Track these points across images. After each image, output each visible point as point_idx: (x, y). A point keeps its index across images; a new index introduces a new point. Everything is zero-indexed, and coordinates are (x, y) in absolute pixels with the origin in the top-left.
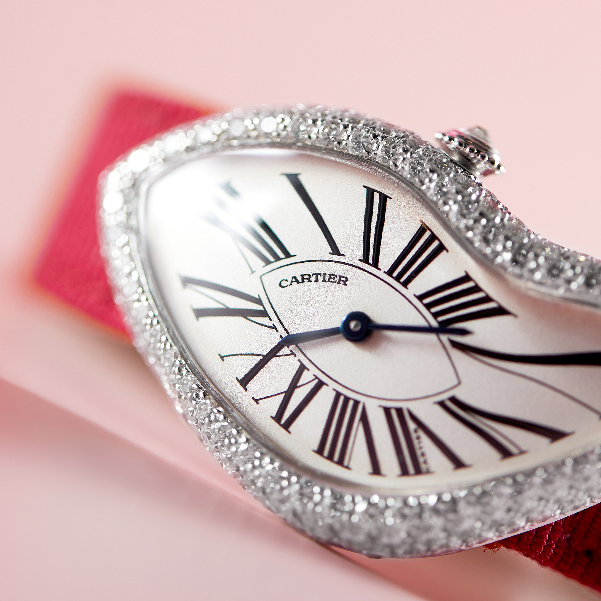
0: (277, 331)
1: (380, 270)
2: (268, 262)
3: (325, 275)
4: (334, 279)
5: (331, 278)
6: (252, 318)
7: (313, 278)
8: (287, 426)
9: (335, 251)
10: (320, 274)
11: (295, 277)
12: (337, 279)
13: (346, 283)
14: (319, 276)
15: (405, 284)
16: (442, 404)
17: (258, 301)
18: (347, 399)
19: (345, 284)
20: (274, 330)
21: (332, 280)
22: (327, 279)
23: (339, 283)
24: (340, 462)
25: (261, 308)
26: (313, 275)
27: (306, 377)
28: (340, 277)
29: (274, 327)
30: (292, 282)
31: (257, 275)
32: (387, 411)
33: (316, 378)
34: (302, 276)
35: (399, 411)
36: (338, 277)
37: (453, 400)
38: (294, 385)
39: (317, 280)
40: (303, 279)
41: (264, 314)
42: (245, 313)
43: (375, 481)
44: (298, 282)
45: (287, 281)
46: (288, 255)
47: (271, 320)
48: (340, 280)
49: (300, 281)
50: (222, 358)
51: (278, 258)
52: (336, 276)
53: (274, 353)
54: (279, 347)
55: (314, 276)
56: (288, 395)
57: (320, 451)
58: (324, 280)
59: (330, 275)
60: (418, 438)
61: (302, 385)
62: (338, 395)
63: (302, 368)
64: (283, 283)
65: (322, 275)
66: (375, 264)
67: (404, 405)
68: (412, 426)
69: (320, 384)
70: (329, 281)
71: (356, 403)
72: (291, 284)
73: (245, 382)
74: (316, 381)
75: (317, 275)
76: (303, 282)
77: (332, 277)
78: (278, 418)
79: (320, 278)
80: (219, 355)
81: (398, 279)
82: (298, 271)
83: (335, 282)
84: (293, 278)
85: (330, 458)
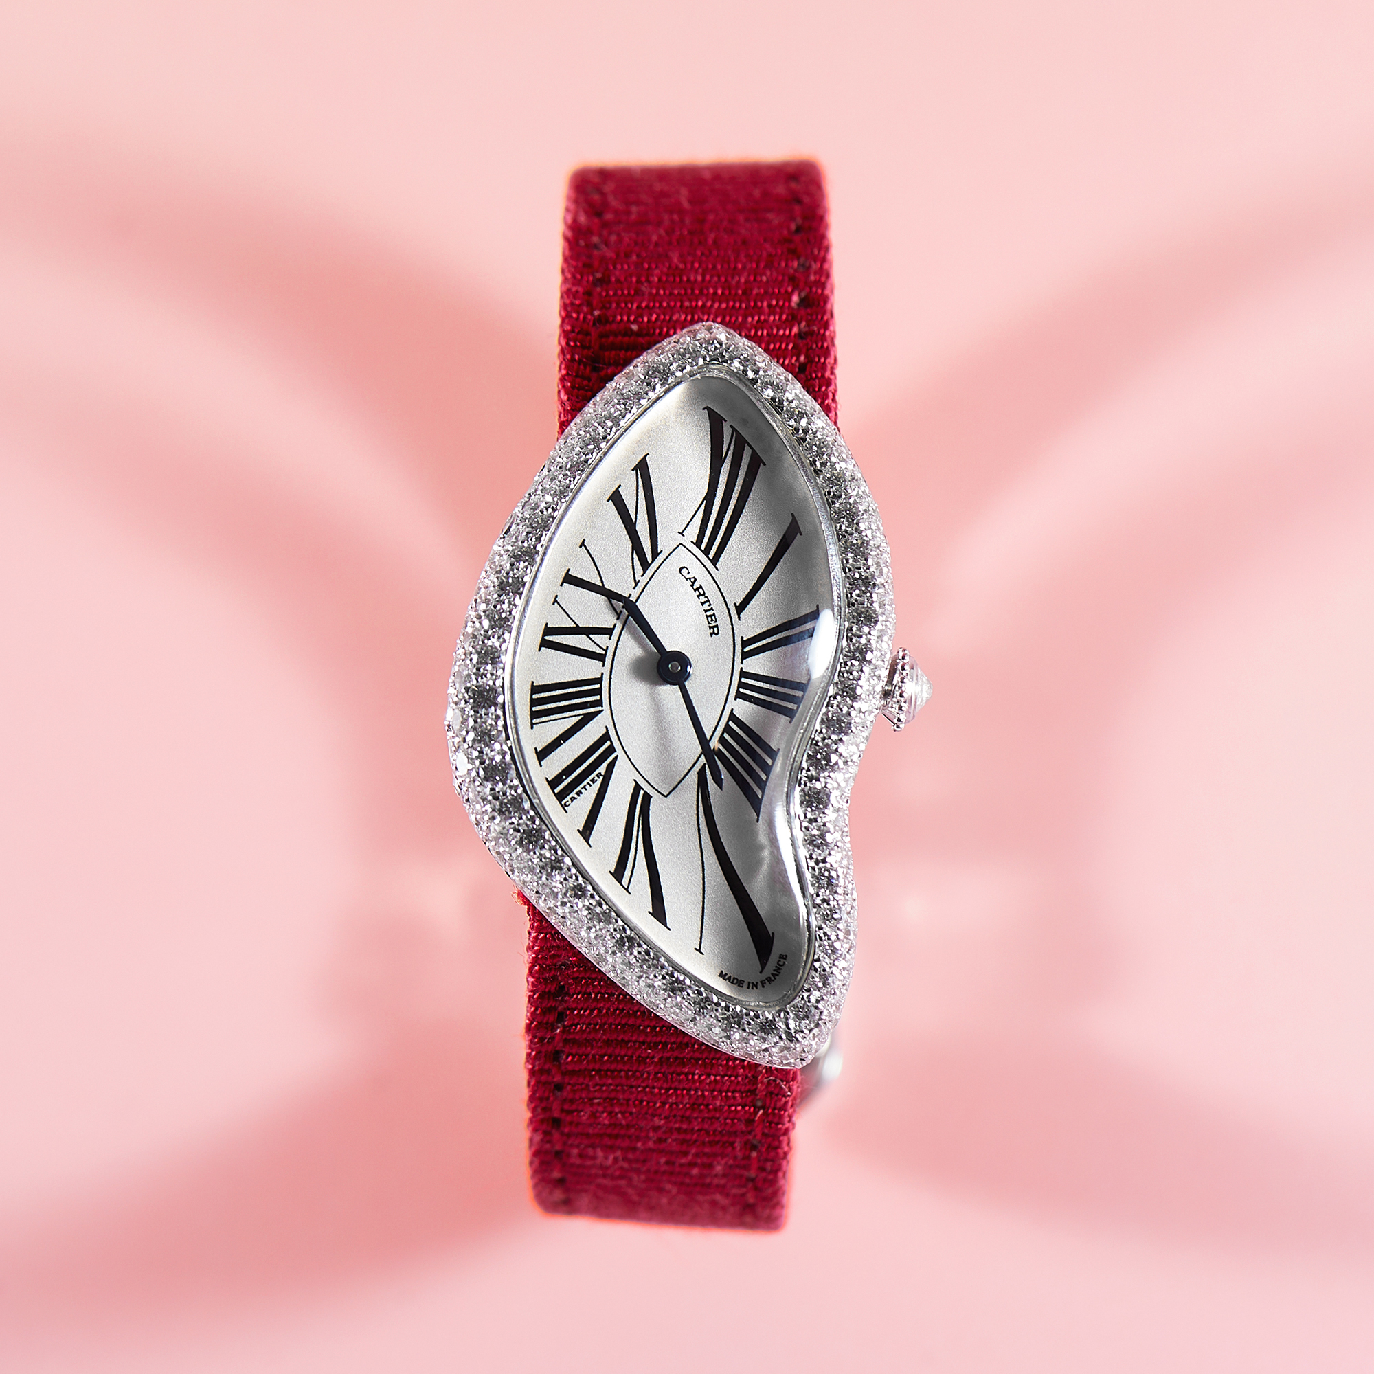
0: (634, 588)
1: (742, 663)
2: (698, 544)
3: (712, 609)
4: (712, 620)
5: (711, 617)
6: (635, 556)
7: (703, 599)
8: (545, 644)
9: (740, 608)
10: (710, 605)
11: (695, 580)
12: (713, 624)
13: (714, 635)
14: (708, 604)
15: (739, 695)
16: (637, 788)
17: (655, 554)
18: (598, 692)
19: (711, 634)
20: (634, 585)
21: (710, 619)
22: (708, 613)
23: (710, 628)
24: (534, 715)
25: (650, 560)
26: (706, 597)
27: (602, 640)
28: (717, 626)
29: (637, 583)
30: (690, 579)
31: (680, 539)
32: (606, 737)
33: (606, 651)
34: (701, 587)
35: (611, 749)
36: (715, 624)
37: (647, 797)
38: (588, 631)
39: (702, 604)
40: (698, 589)
41: (645, 566)
42: (637, 547)
43: (531, 759)
44: (692, 586)
45: (689, 573)
46: (714, 561)
47: (642, 576)
48: (713, 627)
49: (695, 587)
50: (582, 544)
51: (706, 553)
52: (716, 621)
53: (611, 595)
54: (619, 597)
55: (706, 599)
56: (577, 630)
57: (535, 689)
58: (706, 611)
59: (714, 615)
60: (593, 781)
61: (591, 639)
62: (599, 681)
63: (608, 632)
64: (684, 571)
65: (710, 607)
66: (745, 656)
67: (619, 751)
68: (602, 769)
69: (601, 658)
70: (707, 616)
71: (599, 703)
72: (687, 579)
73: (569, 579)
74: (603, 652)
75: (708, 601)
76: (695, 590)
77: (713, 618)
78: (549, 631)
79: (706, 606)
80: (584, 540)
81: (741, 685)
82: (703, 580)
83: (709, 623)
84: (694, 578)
85: (534, 702)
